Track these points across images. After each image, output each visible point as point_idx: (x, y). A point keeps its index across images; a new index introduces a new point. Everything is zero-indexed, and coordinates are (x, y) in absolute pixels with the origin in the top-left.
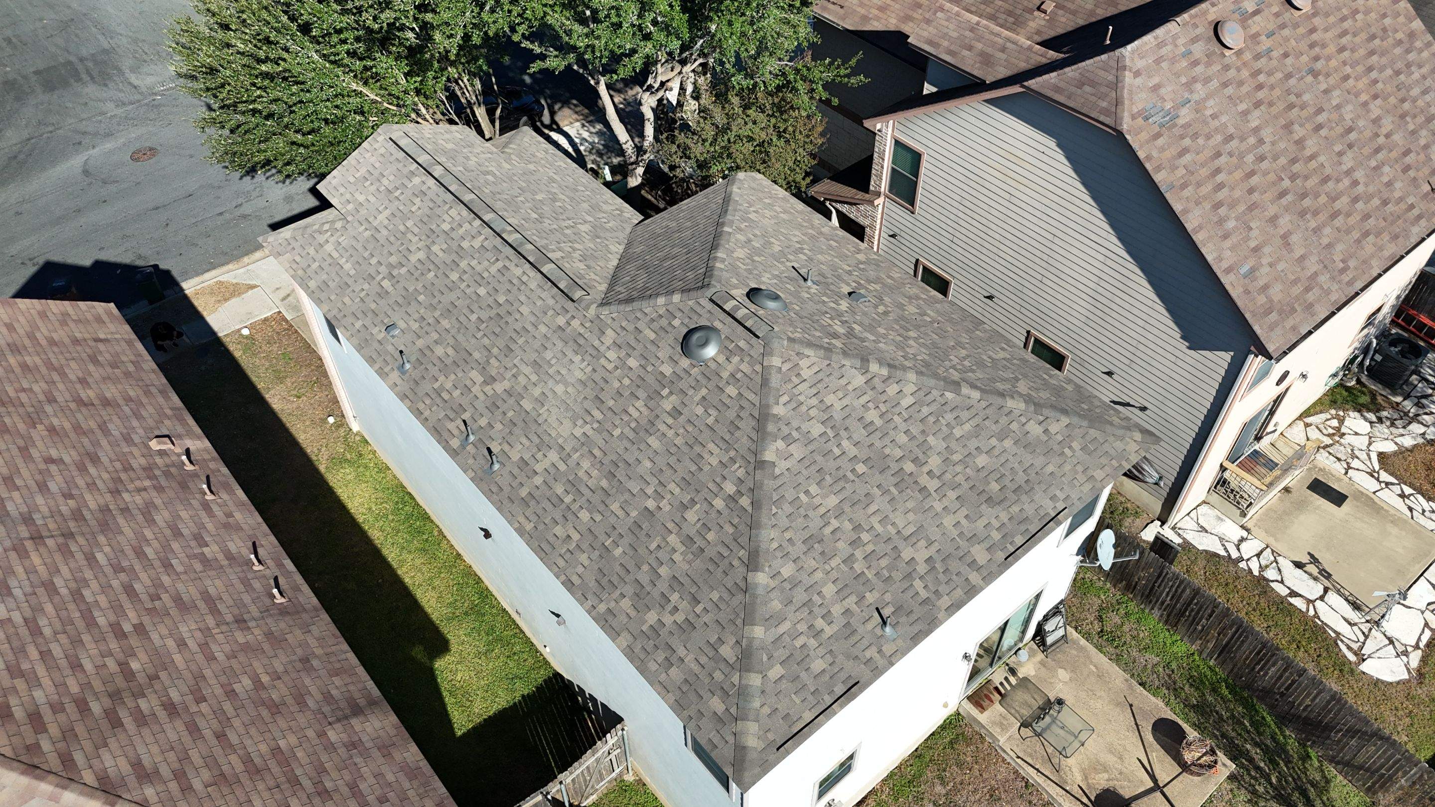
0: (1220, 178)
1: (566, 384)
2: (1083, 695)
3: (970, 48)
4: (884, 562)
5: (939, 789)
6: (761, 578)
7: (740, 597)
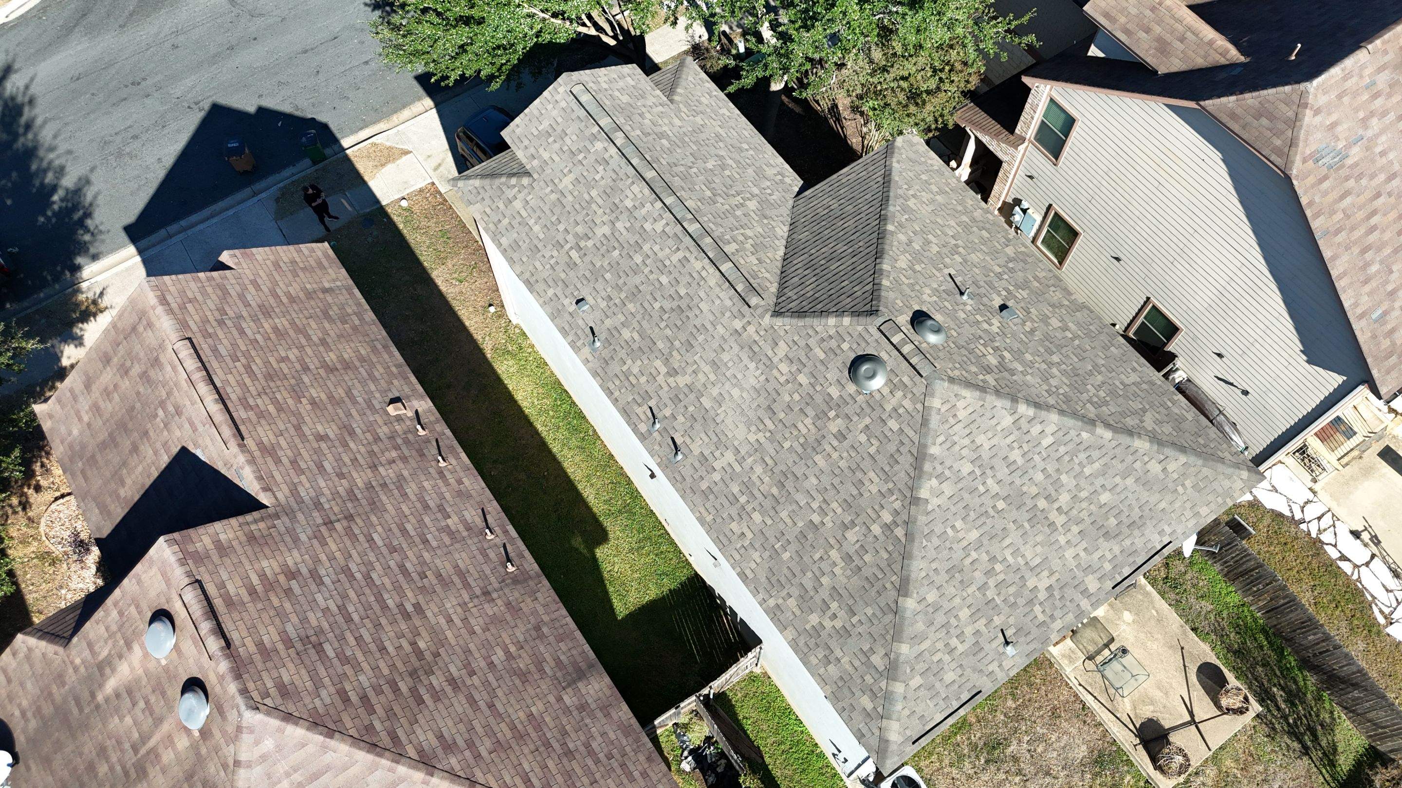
0: (1374, 220)
1: (742, 389)
2: (1142, 636)
3: (1148, 31)
4: (1012, 590)
5: (1010, 703)
6: (910, 604)
7: (890, 616)
